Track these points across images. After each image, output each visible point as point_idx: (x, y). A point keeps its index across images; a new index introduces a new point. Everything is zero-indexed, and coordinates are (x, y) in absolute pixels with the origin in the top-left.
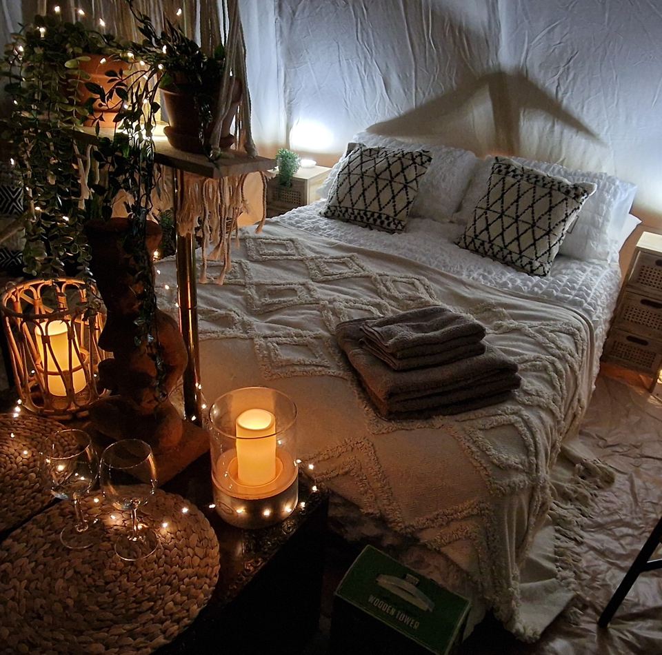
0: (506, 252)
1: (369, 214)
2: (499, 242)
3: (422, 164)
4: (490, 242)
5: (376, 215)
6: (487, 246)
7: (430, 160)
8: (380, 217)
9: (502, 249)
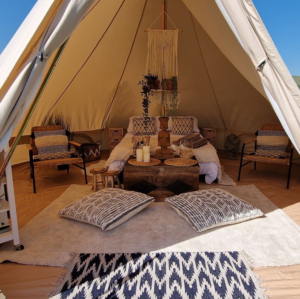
0: (184, 133)
1: (147, 133)
2: (182, 131)
3: (154, 120)
4: (180, 132)
5: (149, 133)
6: (180, 133)
7: (155, 118)
8: (150, 133)
9: (183, 132)
